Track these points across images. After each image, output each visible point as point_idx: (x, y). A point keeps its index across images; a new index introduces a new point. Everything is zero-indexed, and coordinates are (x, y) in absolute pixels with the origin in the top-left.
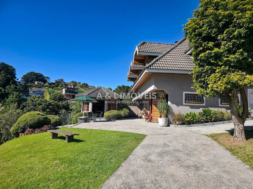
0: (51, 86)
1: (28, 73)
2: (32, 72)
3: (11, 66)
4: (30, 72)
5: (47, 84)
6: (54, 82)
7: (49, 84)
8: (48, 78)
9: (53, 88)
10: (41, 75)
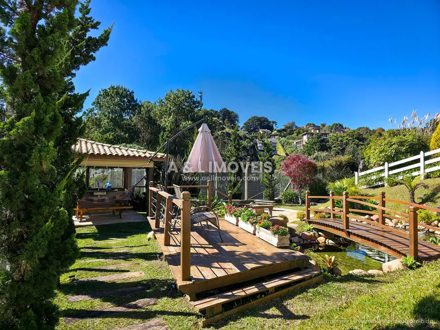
0: (282, 134)
1: (250, 119)
2: (254, 117)
3: (233, 112)
4: (252, 117)
5: (276, 132)
6: (283, 128)
7: (278, 131)
8: (273, 122)
9: (285, 137)
10: (266, 120)
